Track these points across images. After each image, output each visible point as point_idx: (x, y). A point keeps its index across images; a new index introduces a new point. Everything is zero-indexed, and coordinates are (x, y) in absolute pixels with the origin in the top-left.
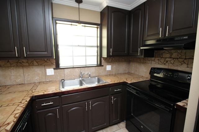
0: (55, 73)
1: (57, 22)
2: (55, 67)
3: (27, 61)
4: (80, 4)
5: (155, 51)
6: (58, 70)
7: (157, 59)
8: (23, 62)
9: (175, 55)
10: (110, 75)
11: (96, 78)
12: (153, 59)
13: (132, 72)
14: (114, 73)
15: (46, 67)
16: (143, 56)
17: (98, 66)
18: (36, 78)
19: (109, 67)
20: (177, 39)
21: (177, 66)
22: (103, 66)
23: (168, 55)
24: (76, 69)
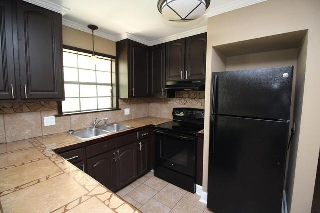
0: (56, 122)
1: (64, 50)
2: (56, 113)
3: (12, 105)
4: (94, 31)
5: (176, 92)
6: (62, 117)
7: (178, 99)
8: (4, 107)
9: (192, 96)
10: (129, 120)
11: (115, 125)
12: (174, 99)
13: (153, 115)
14: (133, 118)
15: (43, 114)
16: (166, 97)
17: (112, 110)
18: (27, 132)
19: (127, 111)
20: (193, 82)
21: (194, 105)
22: (121, 109)
23: (187, 96)
24: (88, 114)
